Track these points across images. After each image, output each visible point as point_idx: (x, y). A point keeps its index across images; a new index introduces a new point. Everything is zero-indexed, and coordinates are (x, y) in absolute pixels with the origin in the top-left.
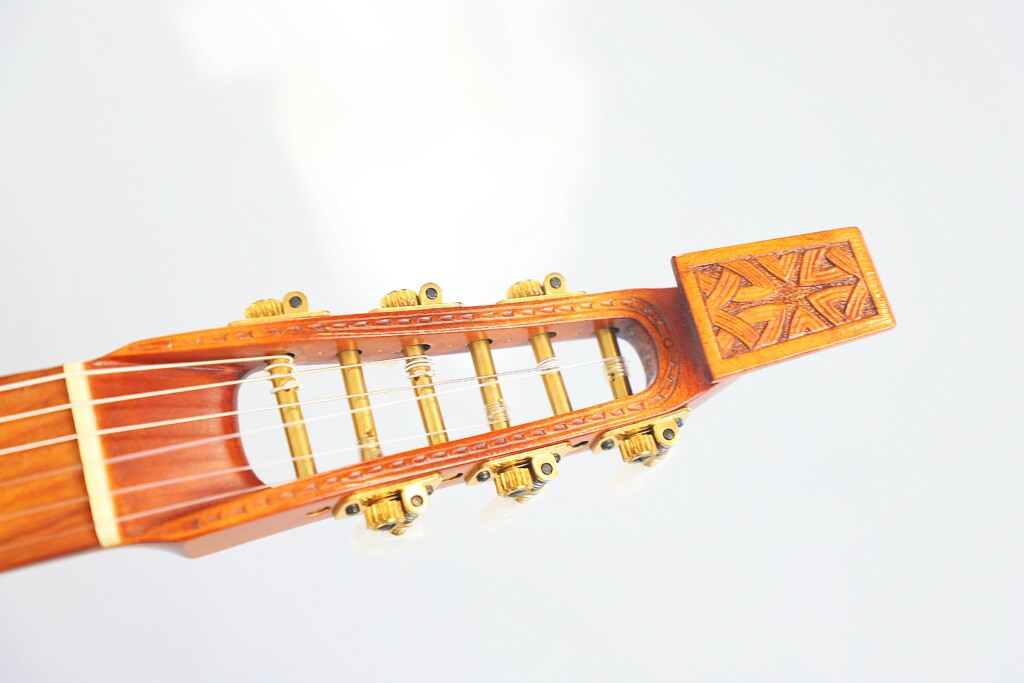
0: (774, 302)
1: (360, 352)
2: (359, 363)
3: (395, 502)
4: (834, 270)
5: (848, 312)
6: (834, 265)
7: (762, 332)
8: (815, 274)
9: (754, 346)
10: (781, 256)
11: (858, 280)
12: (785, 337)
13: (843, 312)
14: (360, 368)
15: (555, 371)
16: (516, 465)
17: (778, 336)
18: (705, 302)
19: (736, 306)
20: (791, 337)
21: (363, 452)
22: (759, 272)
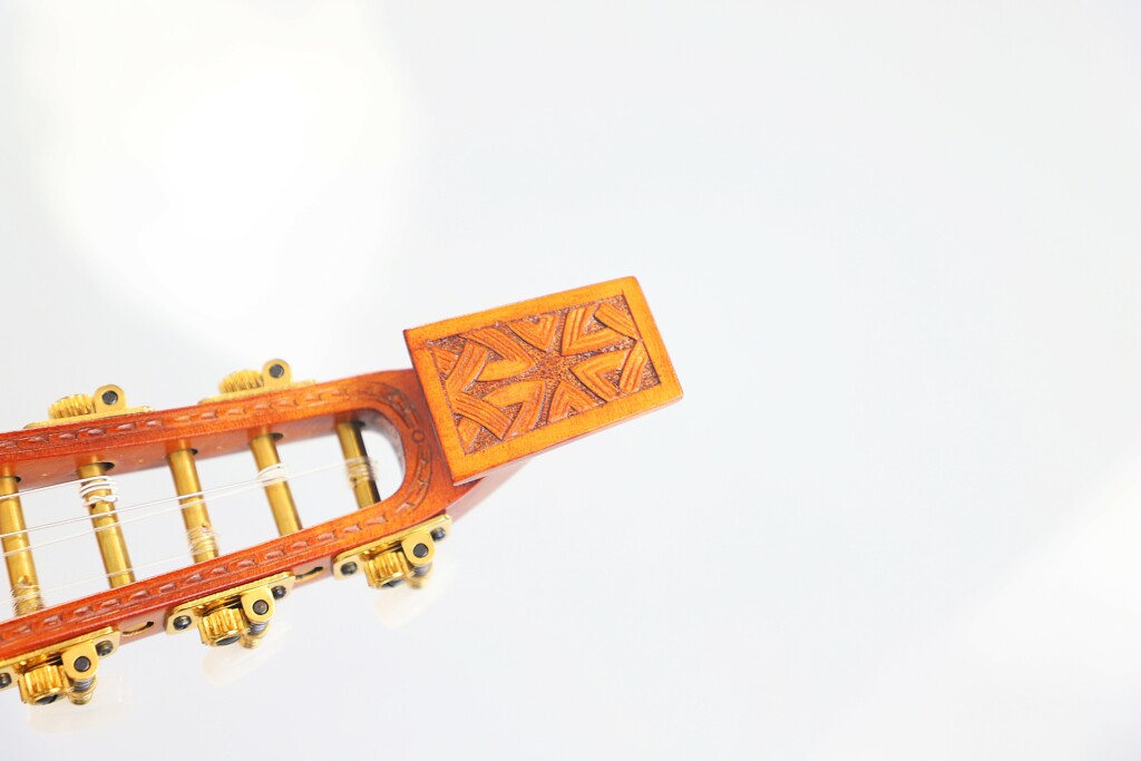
0: (530, 376)
1: (18, 479)
2: (17, 492)
3: (55, 667)
4: (606, 331)
5: (622, 383)
6: (606, 326)
7: (514, 418)
8: (580, 339)
9: (504, 436)
10: (538, 320)
11: (635, 341)
12: (545, 419)
13: (618, 383)
14: (18, 500)
15: (279, 482)
16: (226, 604)
17: (536, 419)
18: (443, 384)
19: (484, 387)
20: (552, 420)
21: (18, 607)
22: (513, 342)
